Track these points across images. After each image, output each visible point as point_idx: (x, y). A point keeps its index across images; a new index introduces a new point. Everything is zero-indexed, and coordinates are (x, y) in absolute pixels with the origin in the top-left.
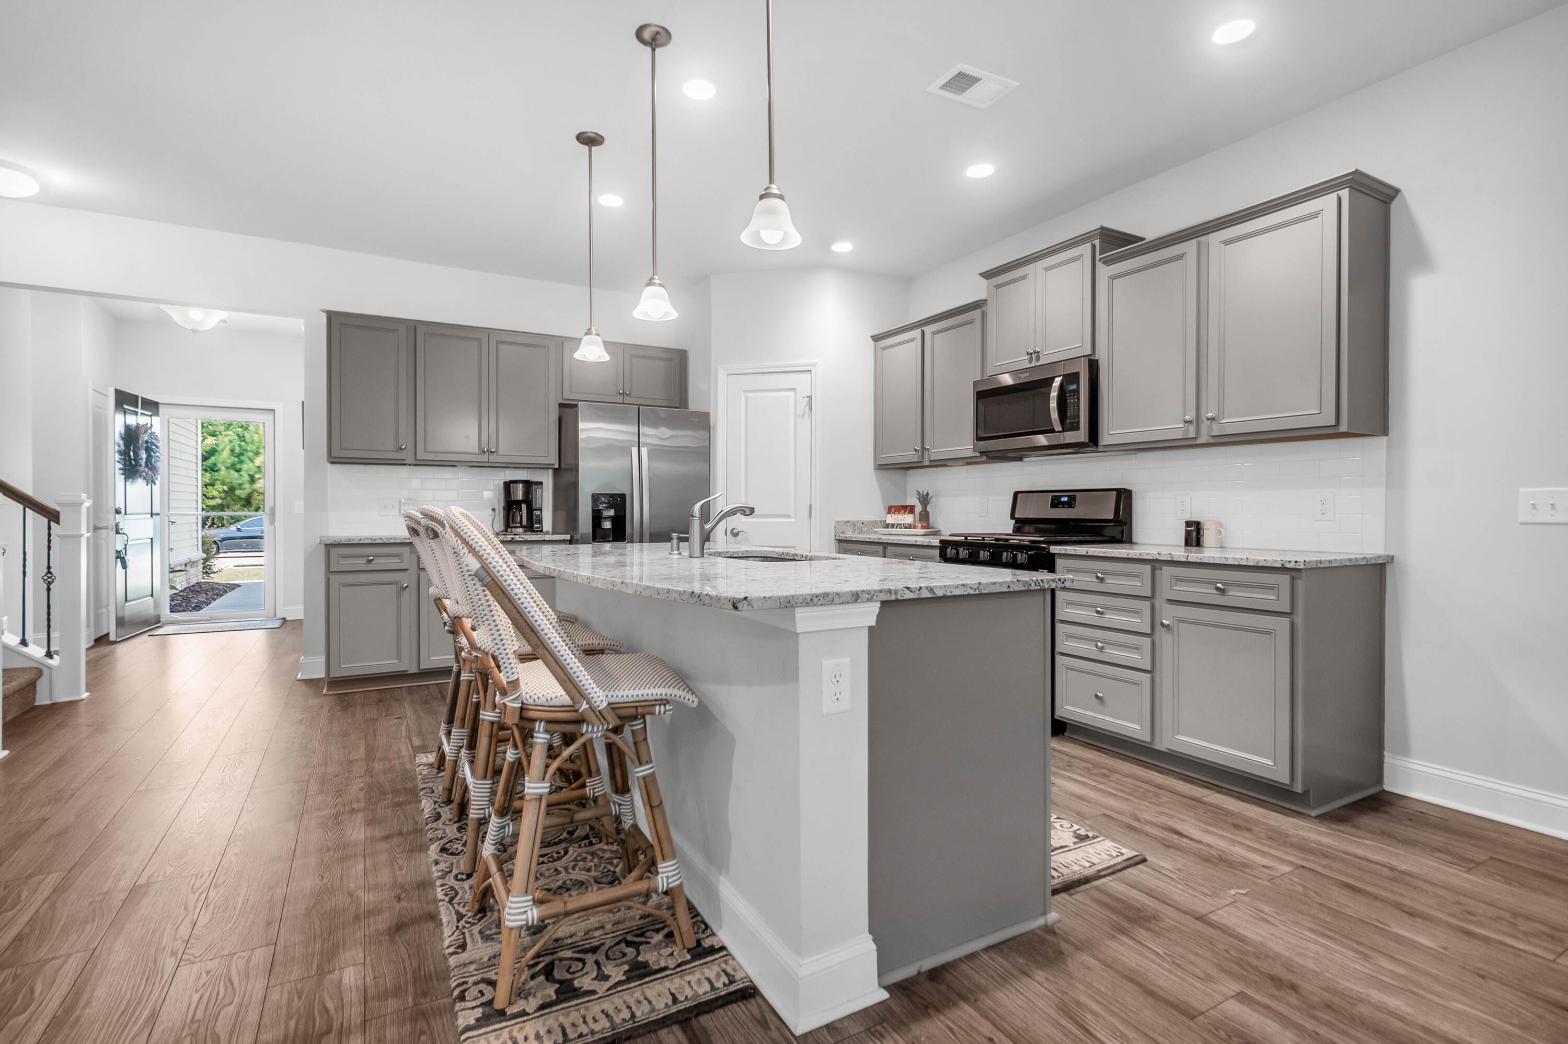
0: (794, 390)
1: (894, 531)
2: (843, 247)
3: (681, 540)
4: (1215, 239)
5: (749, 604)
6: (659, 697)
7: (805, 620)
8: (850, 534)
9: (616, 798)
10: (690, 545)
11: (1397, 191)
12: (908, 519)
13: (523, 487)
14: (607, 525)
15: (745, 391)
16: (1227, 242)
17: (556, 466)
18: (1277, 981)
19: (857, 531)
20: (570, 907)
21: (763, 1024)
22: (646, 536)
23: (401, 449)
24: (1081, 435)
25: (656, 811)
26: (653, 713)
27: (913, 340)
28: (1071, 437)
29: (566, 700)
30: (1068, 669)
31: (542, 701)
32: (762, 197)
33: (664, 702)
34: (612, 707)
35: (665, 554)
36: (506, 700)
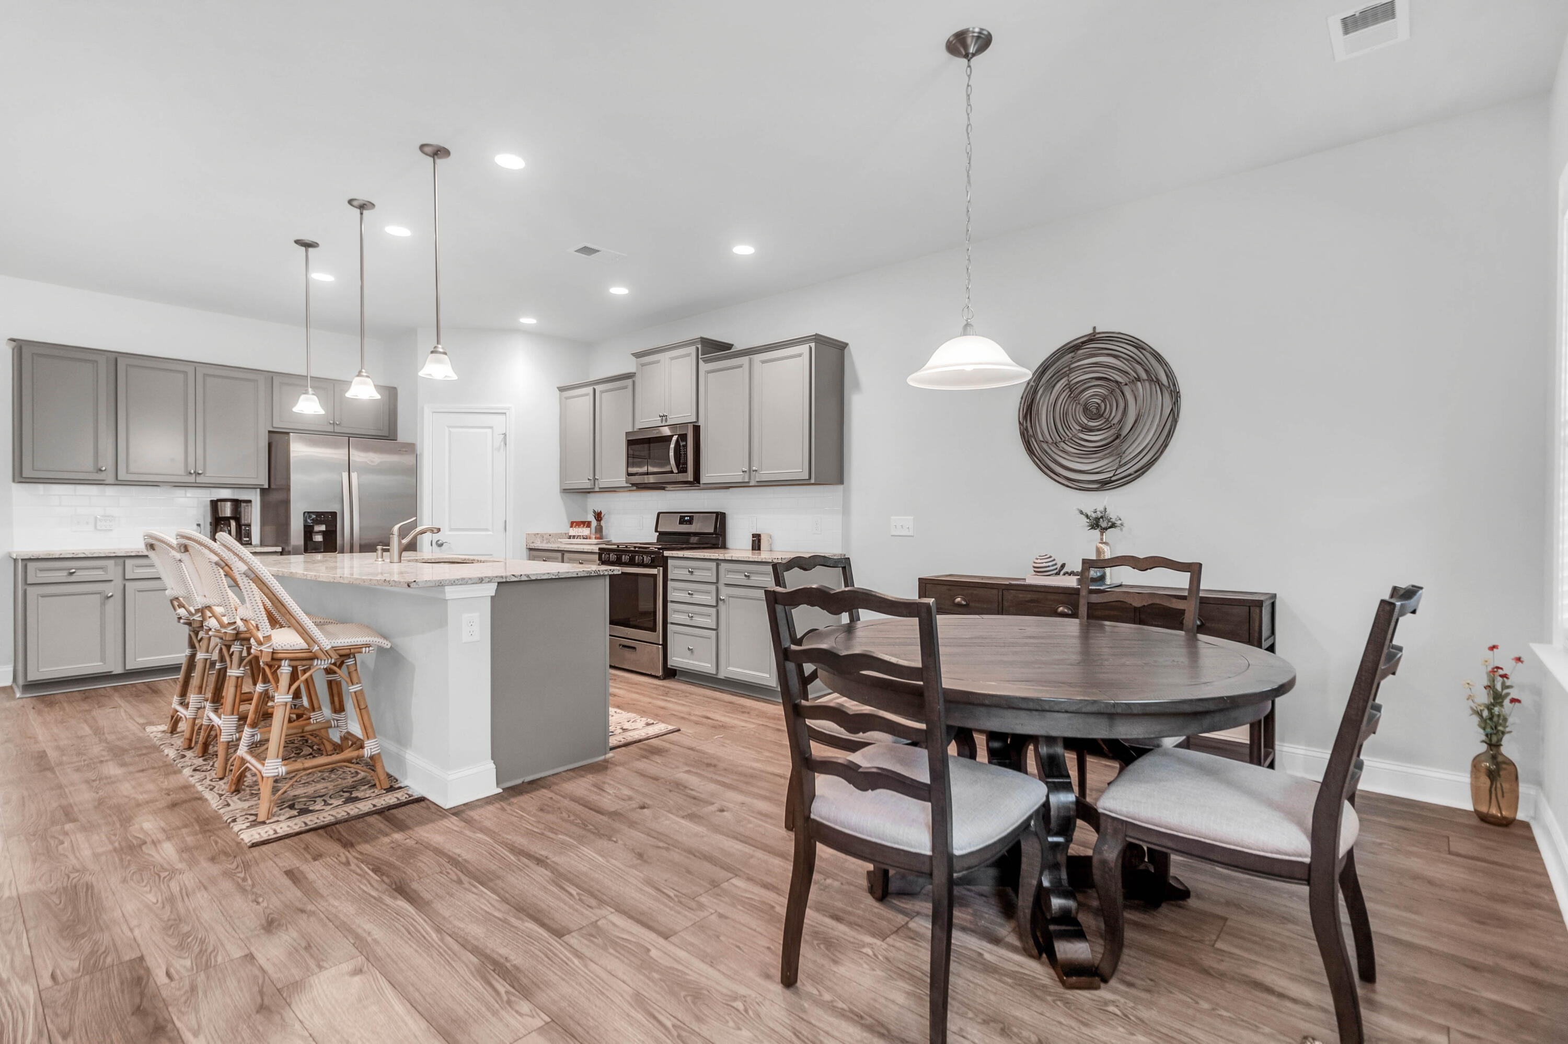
0: (491, 428)
1: (575, 541)
2: (528, 321)
3: (384, 550)
4: (758, 358)
5: (417, 584)
6: (365, 643)
7: (451, 593)
8: (539, 544)
9: (336, 716)
10: (390, 555)
11: (847, 344)
12: (585, 531)
13: (232, 505)
14: (319, 538)
15: (449, 427)
16: (763, 362)
17: (266, 486)
18: (708, 765)
19: (545, 541)
20: (306, 765)
21: (428, 808)
22: (356, 547)
23: (101, 470)
24: (690, 476)
25: (363, 711)
26: (361, 652)
27: (587, 395)
28: (681, 477)
29: (305, 646)
30: (675, 633)
31: (288, 647)
32: (432, 352)
33: (368, 646)
34: (335, 649)
35: (372, 561)
36: (262, 648)
